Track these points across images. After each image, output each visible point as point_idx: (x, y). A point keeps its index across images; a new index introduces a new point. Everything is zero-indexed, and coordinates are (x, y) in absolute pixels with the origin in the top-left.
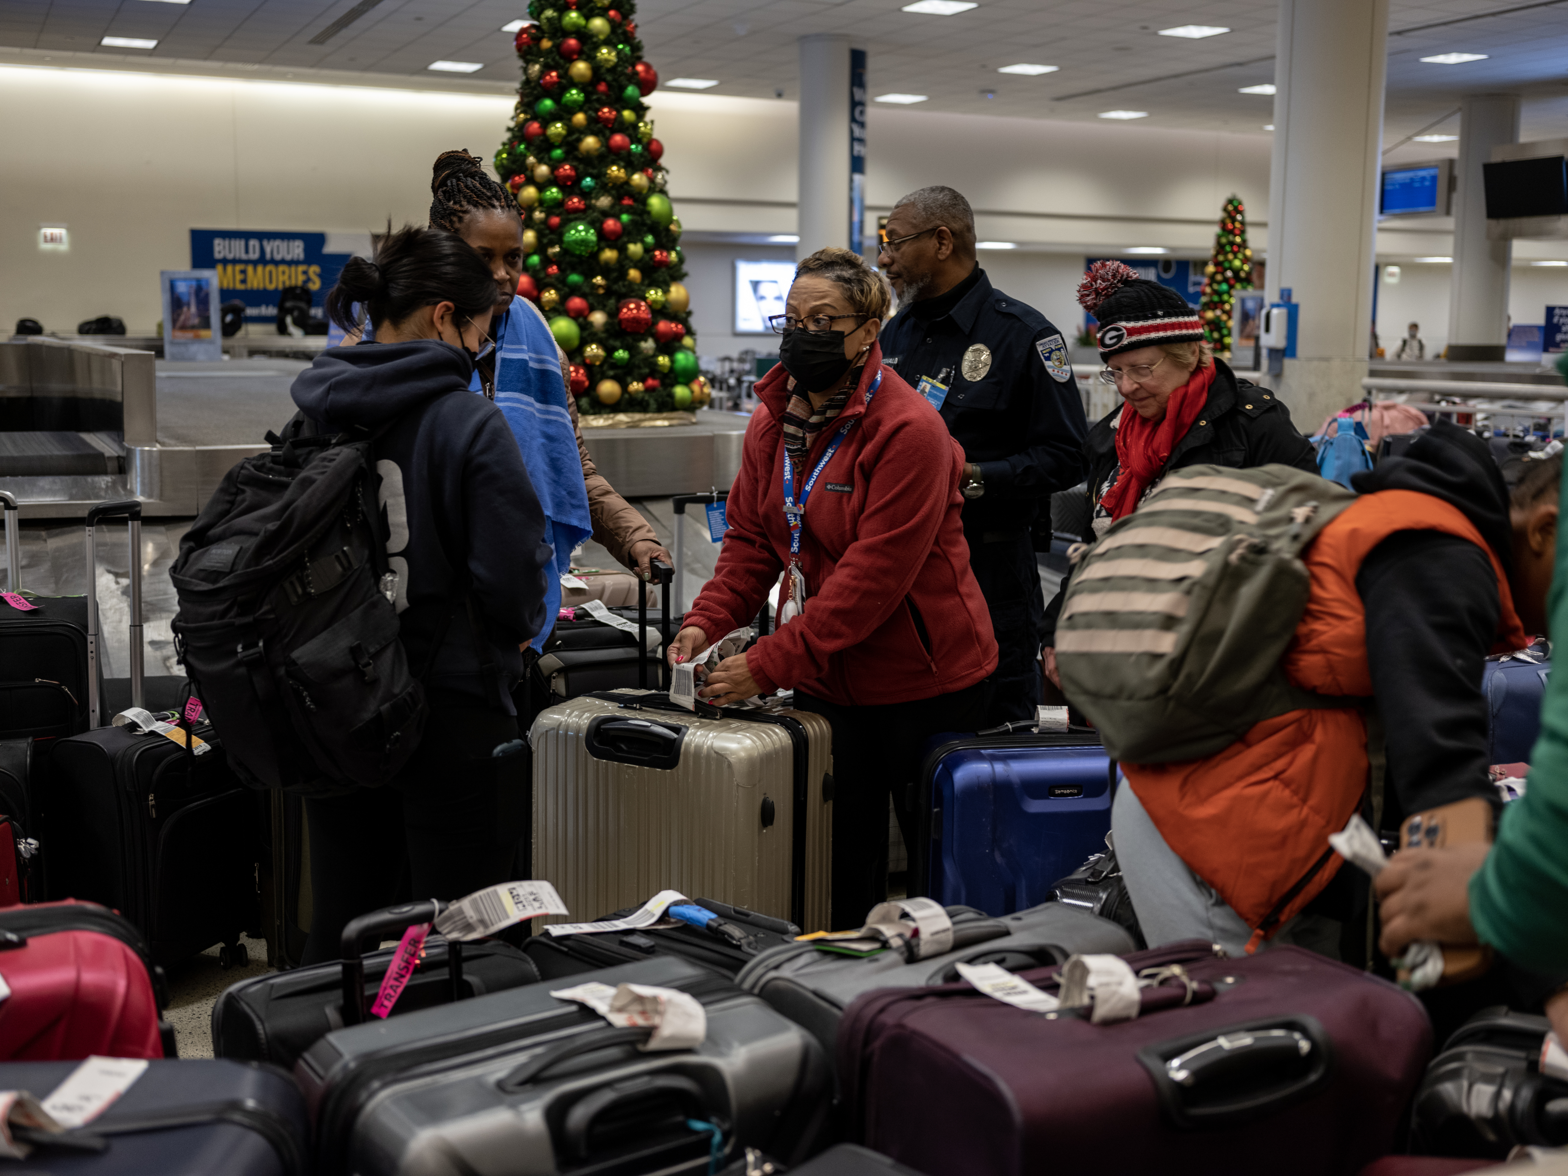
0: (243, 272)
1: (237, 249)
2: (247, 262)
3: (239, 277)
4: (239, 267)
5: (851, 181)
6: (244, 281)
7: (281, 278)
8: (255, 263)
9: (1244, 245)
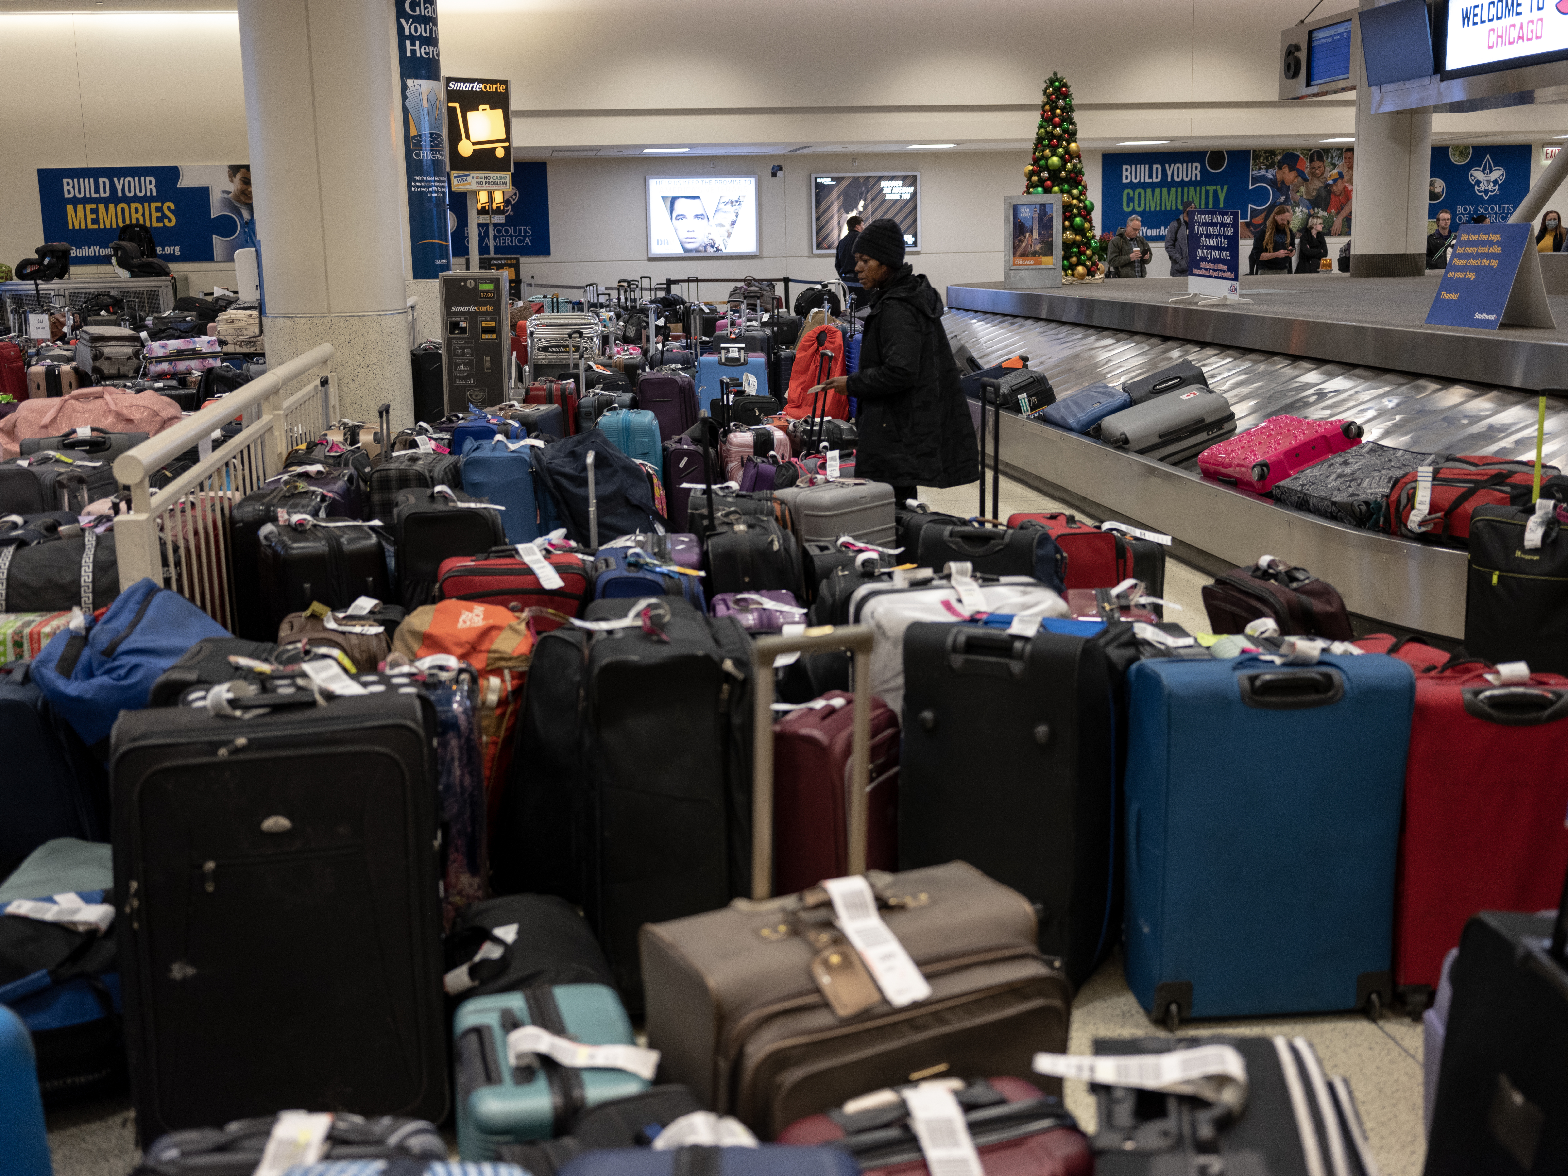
0: (95, 211)
1: (86, 188)
2: (98, 201)
3: (90, 217)
4: (89, 207)
5: (404, 87)
6: (95, 221)
7: (134, 216)
8: (106, 202)
9: (1072, 136)
